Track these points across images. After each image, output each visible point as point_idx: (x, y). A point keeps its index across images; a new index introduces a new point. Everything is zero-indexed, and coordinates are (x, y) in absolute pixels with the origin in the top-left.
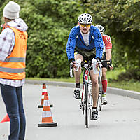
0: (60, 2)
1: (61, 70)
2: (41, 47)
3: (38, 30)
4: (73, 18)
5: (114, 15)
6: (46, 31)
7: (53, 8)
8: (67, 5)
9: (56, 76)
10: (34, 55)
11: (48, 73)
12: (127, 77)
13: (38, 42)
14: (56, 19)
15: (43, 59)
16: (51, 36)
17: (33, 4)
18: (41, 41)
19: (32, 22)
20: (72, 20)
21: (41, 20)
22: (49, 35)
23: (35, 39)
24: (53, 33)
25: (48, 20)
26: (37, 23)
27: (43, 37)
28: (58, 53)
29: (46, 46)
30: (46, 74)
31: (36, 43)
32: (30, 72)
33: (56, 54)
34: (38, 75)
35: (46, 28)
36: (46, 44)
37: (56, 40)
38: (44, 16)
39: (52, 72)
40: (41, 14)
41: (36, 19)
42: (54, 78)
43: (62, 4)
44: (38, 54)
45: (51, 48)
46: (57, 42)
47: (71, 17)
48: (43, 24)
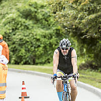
0: (38, 10)
1: (38, 59)
2: (24, 42)
3: (22, 30)
4: (47, 21)
5: (75, 26)
6: (28, 30)
7: (33, 14)
8: (43, 11)
9: (35, 63)
10: (19, 48)
11: (29, 61)
12: (85, 67)
13: (22, 39)
14: (35, 22)
15: (26, 51)
16: (31, 35)
17: (19, 11)
18: (24, 38)
19: (18, 24)
20: (46, 23)
21: (24, 22)
22: (30, 34)
23: (20, 36)
24: (33, 32)
25: (29, 23)
26: (21, 25)
27: (26, 35)
28: (36, 46)
29: (28, 42)
30: (28, 61)
31: (20, 39)
32: (16, 60)
33: (35, 48)
34: (22, 62)
35: (28, 28)
36: (28, 40)
37: (35, 37)
38: (26, 20)
39: (32, 60)
40: (24, 18)
41: (20, 22)
42: (34, 64)
43: (39, 11)
44: (22, 48)
45: (31, 43)
46: (36, 38)
47: (46, 20)
48: (26, 26)
